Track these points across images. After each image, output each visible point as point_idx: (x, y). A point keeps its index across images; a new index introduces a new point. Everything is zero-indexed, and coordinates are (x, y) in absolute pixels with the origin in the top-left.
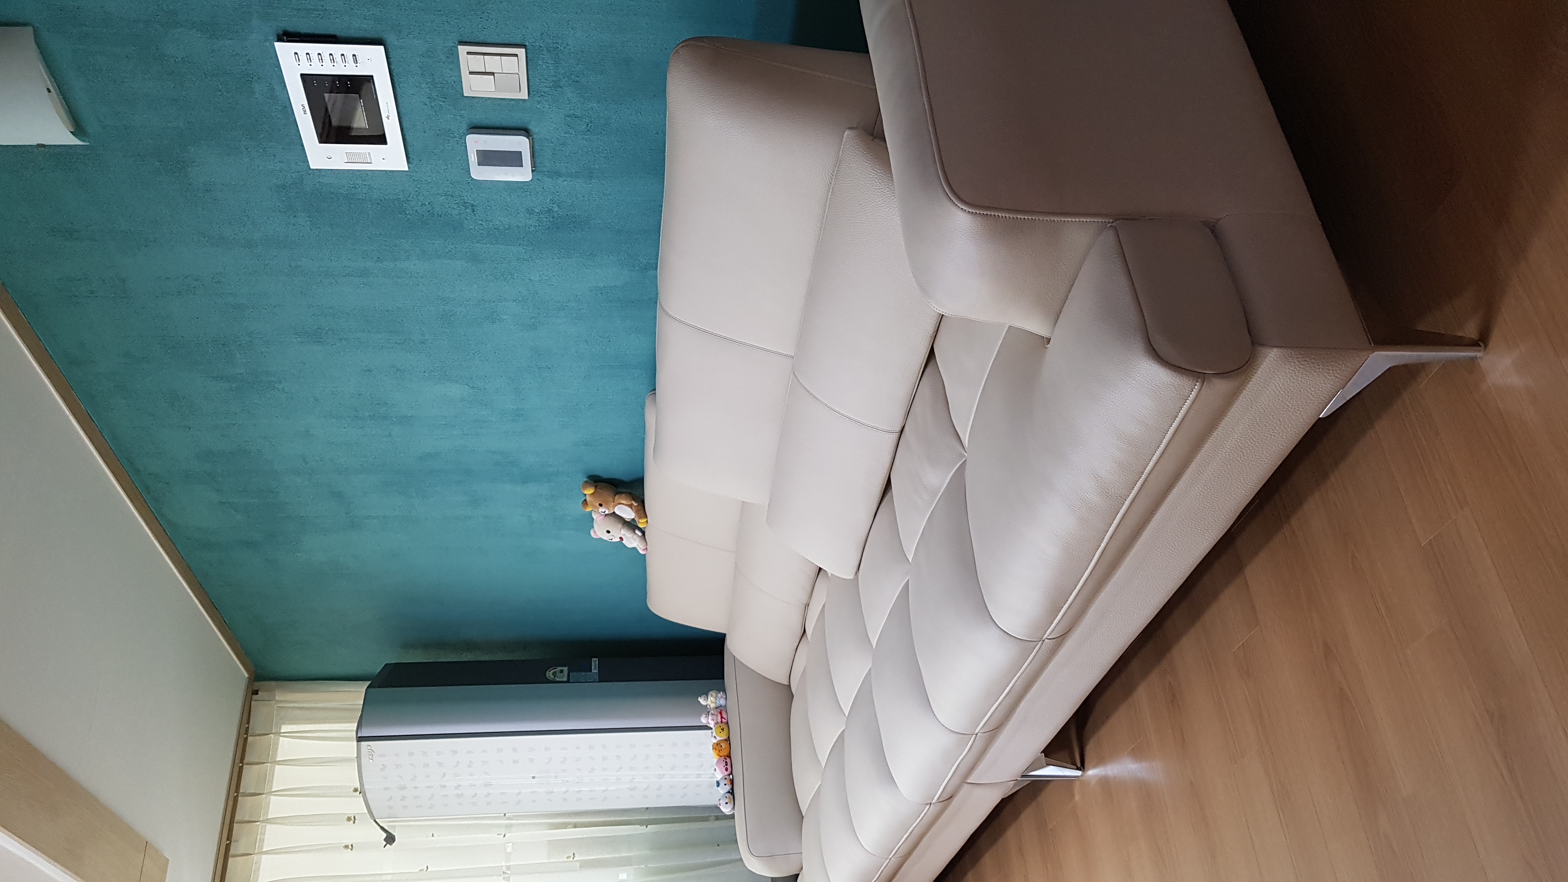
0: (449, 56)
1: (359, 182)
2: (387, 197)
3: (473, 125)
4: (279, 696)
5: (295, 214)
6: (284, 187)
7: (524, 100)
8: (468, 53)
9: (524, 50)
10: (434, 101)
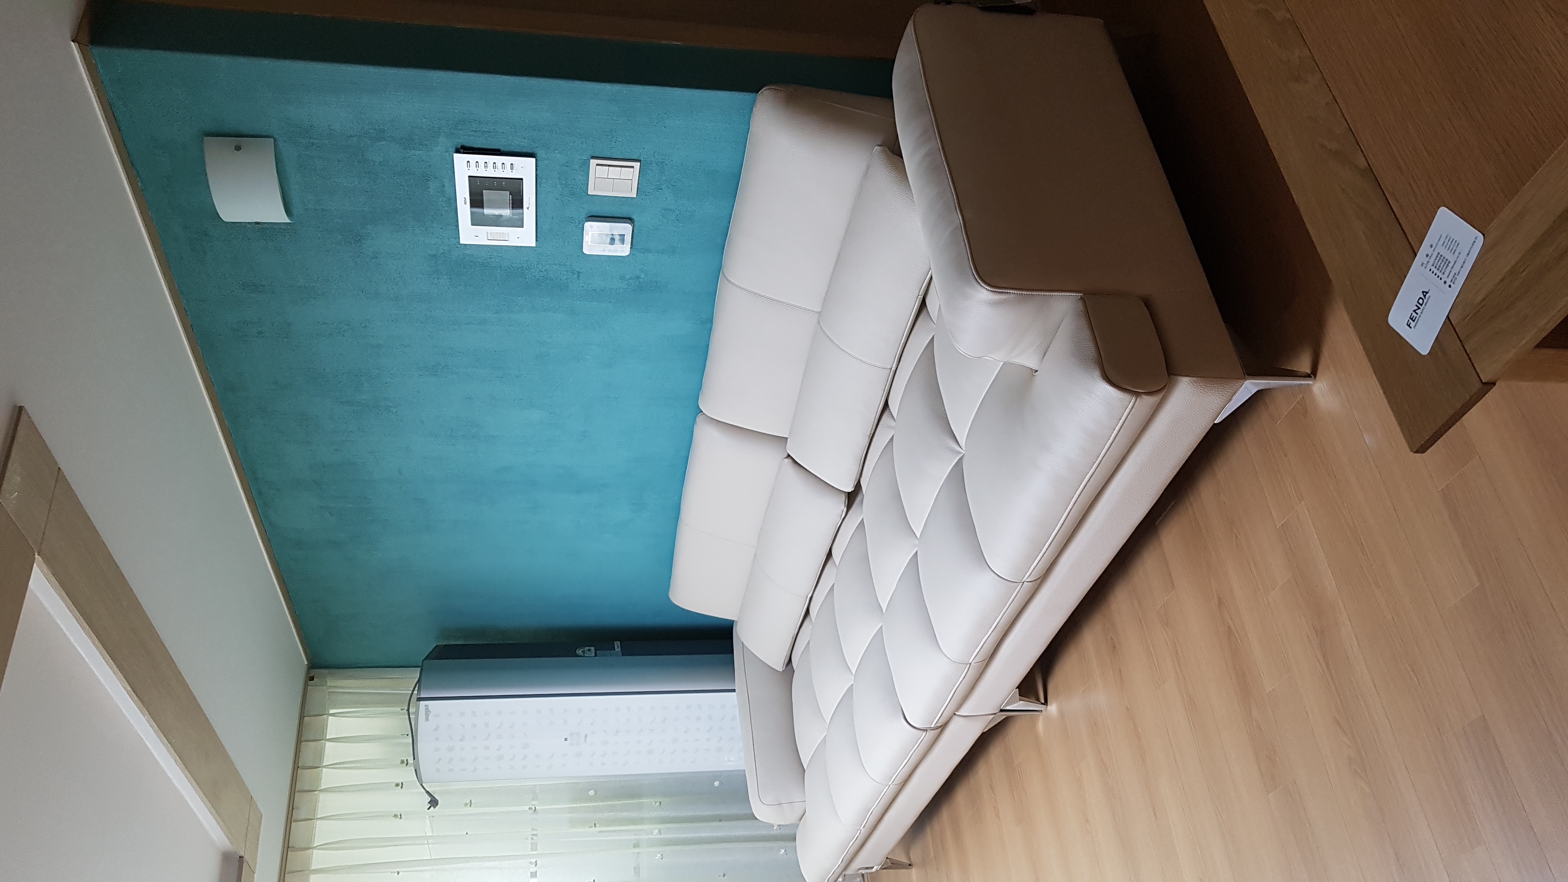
0: (582, 166)
1: (495, 254)
2: (513, 265)
3: (590, 215)
4: (330, 683)
5: (439, 276)
6: (434, 256)
7: (633, 198)
8: (598, 165)
9: (639, 163)
10: (564, 197)
